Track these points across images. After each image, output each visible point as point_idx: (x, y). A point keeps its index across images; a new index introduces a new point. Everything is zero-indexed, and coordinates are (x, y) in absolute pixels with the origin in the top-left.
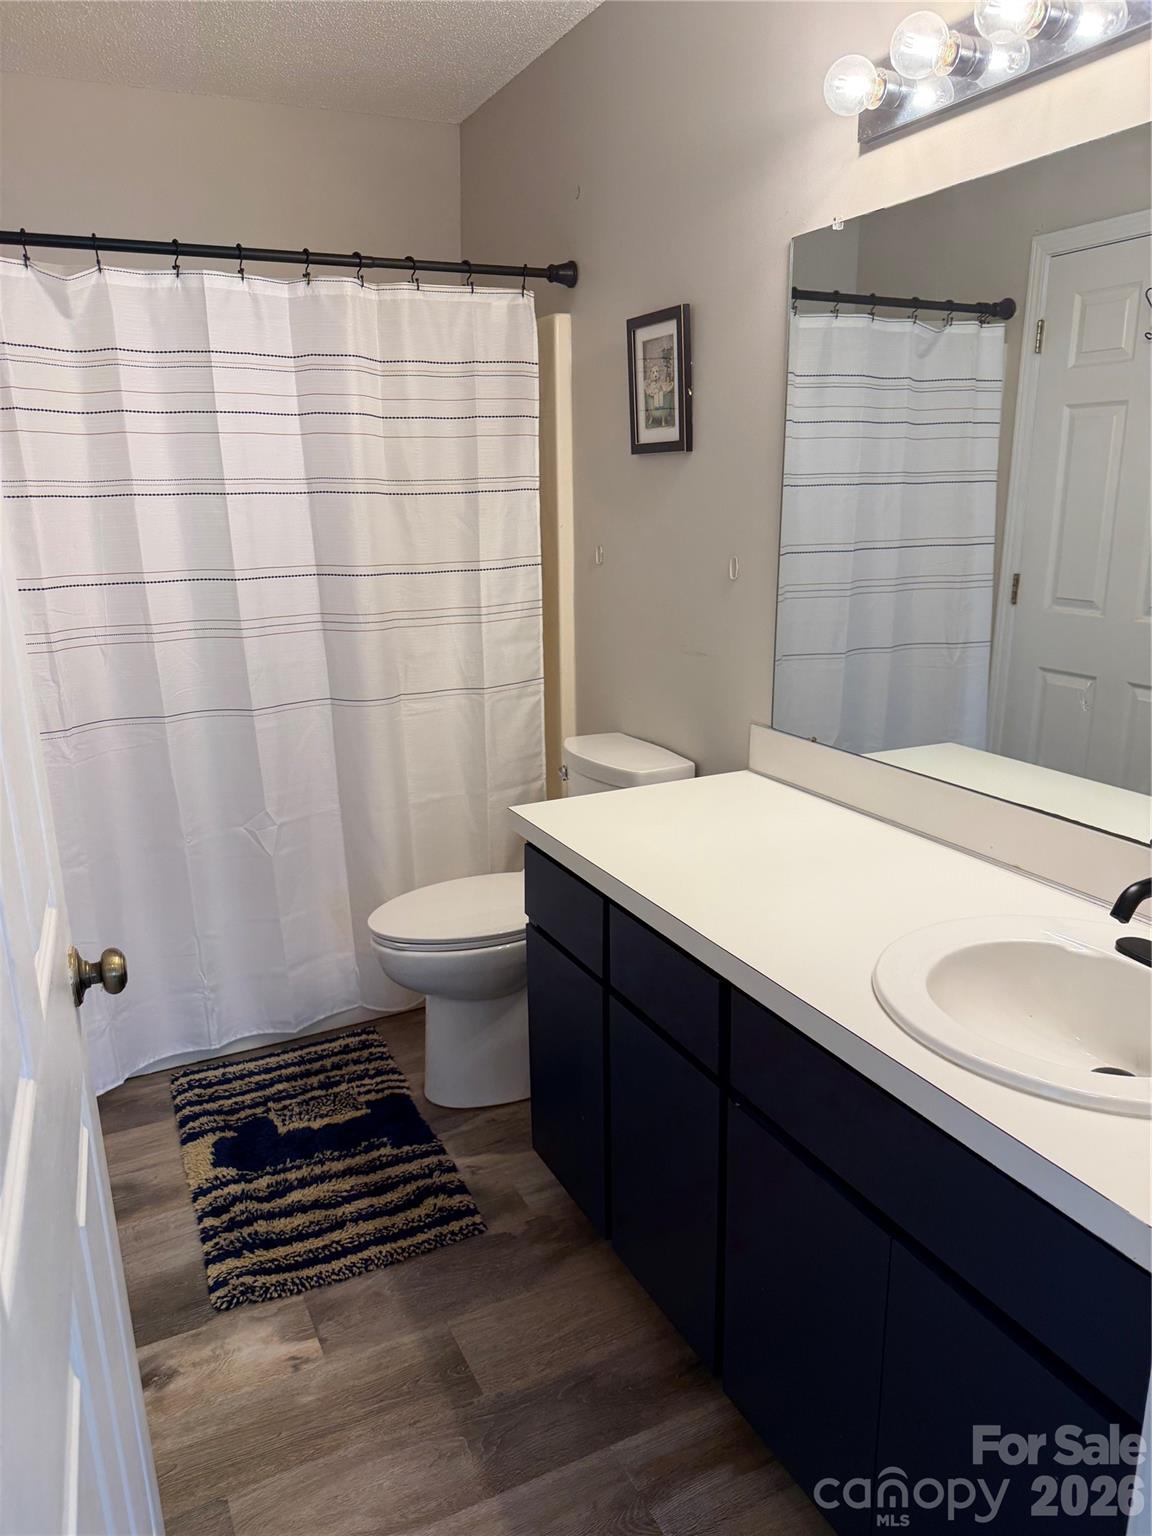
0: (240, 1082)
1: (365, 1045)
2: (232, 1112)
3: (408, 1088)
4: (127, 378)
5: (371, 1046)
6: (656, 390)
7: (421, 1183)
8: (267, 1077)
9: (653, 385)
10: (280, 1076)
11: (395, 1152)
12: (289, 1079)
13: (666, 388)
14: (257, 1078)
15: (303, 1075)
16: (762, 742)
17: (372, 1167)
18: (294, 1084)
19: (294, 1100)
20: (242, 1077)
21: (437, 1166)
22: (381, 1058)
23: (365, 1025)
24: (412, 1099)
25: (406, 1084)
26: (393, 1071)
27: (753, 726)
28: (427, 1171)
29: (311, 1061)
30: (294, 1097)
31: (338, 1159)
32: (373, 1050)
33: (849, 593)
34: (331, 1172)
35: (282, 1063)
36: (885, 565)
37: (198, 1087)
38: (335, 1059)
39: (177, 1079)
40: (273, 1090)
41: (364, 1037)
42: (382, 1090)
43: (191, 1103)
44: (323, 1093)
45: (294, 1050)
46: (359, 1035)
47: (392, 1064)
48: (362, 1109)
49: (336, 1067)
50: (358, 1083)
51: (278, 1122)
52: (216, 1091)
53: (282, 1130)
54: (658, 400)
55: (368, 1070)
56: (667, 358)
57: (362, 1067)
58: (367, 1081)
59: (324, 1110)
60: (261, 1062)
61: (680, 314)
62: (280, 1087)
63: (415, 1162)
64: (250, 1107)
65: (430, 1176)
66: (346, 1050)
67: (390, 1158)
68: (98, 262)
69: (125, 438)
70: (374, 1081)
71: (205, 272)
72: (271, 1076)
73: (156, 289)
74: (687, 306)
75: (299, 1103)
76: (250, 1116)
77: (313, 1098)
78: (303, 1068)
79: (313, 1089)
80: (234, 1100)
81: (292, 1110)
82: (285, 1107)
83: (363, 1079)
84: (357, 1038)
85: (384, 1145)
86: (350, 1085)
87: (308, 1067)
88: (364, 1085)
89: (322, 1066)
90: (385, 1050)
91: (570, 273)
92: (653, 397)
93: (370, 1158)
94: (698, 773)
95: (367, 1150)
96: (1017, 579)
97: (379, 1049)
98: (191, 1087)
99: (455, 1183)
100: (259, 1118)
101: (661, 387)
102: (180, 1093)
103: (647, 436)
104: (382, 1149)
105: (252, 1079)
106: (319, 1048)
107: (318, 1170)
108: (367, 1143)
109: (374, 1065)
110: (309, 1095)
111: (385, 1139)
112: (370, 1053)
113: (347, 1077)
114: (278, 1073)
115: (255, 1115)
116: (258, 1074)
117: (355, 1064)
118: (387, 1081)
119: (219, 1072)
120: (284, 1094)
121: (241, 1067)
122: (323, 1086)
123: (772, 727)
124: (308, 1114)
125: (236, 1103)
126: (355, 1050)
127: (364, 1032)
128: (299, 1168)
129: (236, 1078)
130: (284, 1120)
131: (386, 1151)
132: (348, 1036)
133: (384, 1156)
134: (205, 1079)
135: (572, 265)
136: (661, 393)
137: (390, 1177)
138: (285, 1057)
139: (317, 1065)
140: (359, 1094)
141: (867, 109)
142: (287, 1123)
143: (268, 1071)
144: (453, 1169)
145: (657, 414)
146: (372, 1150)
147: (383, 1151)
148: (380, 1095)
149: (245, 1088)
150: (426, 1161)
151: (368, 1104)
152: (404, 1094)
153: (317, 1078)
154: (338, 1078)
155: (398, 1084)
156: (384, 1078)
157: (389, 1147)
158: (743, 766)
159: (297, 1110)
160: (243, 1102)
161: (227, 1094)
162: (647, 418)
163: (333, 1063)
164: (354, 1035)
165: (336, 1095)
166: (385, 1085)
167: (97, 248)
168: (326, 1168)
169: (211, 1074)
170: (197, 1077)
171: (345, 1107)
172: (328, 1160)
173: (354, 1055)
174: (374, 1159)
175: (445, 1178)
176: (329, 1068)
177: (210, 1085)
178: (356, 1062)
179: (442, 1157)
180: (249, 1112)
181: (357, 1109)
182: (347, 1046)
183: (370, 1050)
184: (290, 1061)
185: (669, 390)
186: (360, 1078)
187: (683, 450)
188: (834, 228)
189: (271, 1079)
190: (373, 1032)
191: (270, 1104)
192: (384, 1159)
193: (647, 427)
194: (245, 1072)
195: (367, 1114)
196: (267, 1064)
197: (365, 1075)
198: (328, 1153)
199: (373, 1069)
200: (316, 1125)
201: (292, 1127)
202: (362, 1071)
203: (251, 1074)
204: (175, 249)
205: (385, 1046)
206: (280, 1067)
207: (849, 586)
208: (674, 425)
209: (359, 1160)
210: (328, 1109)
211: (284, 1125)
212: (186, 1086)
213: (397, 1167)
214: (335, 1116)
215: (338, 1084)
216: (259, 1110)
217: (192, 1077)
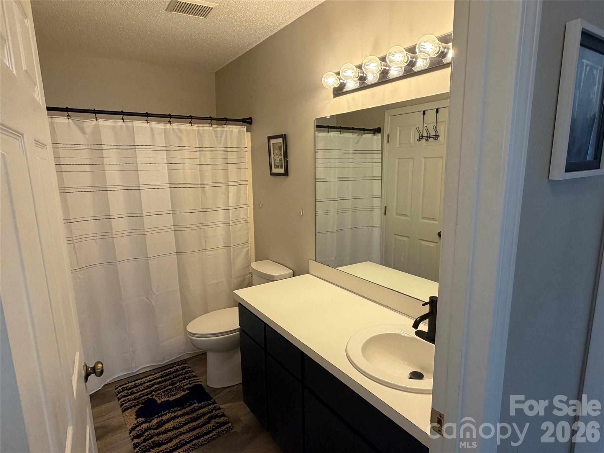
0: (141, 386)
1: (183, 368)
2: (139, 398)
3: (200, 382)
4: (105, 153)
5: (185, 369)
6: (277, 158)
7: (209, 415)
8: (151, 383)
9: (276, 156)
10: (155, 382)
11: (199, 405)
12: (159, 383)
13: (280, 157)
14: (147, 384)
15: (163, 381)
16: (313, 265)
17: (192, 412)
18: (161, 385)
19: (161, 391)
20: (141, 384)
21: (214, 408)
22: (190, 372)
23: (183, 361)
24: (202, 385)
25: (199, 380)
26: (195, 376)
27: (310, 260)
28: (211, 411)
29: (165, 376)
30: (162, 389)
31: (180, 410)
32: (187, 370)
33: (336, 213)
34: (178, 415)
35: (155, 378)
36: (348, 204)
37: (126, 390)
38: (174, 374)
39: (117, 388)
40: (153, 388)
41: (183, 365)
42: (192, 383)
43: (124, 396)
44: (172, 387)
45: (159, 373)
46: (181, 365)
47: (194, 374)
48: (186, 391)
49: (174, 377)
50: (183, 382)
51: (157, 399)
52: (133, 391)
53: (159, 402)
54: (278, 160)
55: (185, 377)
56: (280, 149)
57: (184, 376)
58: (186, 381)
59: (173, 393)
60: (148, 378)
61: (284, 137)
62: (156, 386)
63: (207, 407)
64: (146, 395)
65: (212, 412)
66: (177, 371)
67: (198, 407)
68: (96, 117)
69: (105, 173)
70: (188, 380)
71: (134, 121)
72: (152, 383)
73: (116, 126)
74: (285, 135)
75: (163, 392)
76: (146, 398)
77: (168, 389)
78: (163, 379)
79: (168, 386)
80: (139, 393)
81: (161, 394)
82: (159, 394)
83: (185, 380)
84: (180, 366)
85: (195, 403)
86: (180, 383)
87: (165, 378)
88: (185, 382)
89: (170, 377)
90: (190, 369)
91: (250, 121)
92: (276, 160)
93: (191, 408)
94: (294, 275)
95: (190, 406)
96: (386, 207)
97: (188, 369)
98: (123, 391)
99: (221, 413)
100: (150, 399)
101: (278, 157)
102: (119, 393)
103: (275, 170)
104: (195, 404)
105: (145, 385)
106: (167, 371)
107: (173, 415)
108: (189, 403)
109: (187, 375)
110: (167, 388)
111: (195, 401)
112: (186, 371)
113: (179, 380)
114: (154, 381)
115: (148, 398)
116: (147, 382)
117: (181, 376)
118: (193, 380)
119: (133, 383)
120: (158, 389)
121: (140, 380)
122: (171, 384)
123: (316, 261)
124: (167, 395)
125: (141, 394)
126: (180, 370)
127: (182, 364)
128: (166, 414)
129: (139, 385)
130: (159, 398)
131: (196, 405)
132: (177, 366)
133: (196, 407)
134: (128, 387)
135: (250, 118)
136: (278, 159)
137: (198, 414)
138: (156, 375)
139: (168, 377)
140: (184, 386)
141: (335, 87)
142: (160, 399)
143: (150, 381)
144: (219, 409)
145: (278, 164)
146: (191, 405)
147: (195, 405)
148: (191, 385)
149: (143, 388)
150: (210, 407)
151: (188, 389)
152: (200, 384)
153: (169, 382)
154: (176, 381)
155: (197, 381)
156: (192, 379)
157: (197, 403)
158: (308, 273)
159: (163, 394)
160: (143, 393)
161: (137, 391)
162: (275, 166)
163: (174, 376)
164: (179, 365)
165: (176, 387)
166: (193, 382)
167: (95, 113)
168: (176, 414)
169: (130, 384)
170: (125, 386)
171: (180, 391)
172: (176, 411)
173: (181, 372)
174: (192, 409)
175: (217, 412)
176: (172, 378)
177: (130, 389)
178: (182, 375)
179: (215, 405)
180: (145, 397)
181: (184, 391)
182: (177, 369)
183: (186, 370)
184: (158, 377)
185: (281, 158)
186: (184, 380)
187: (286, 176)
188: (327, 117)
189: (152, 384)
190: (185, 363)
191: (153, 393)
192: (196, 408)
193: (275, 168)
194: (142, 382)
195: (188, 393)
196: (150, 379)
197: (185, 379)
198: (176, 409)
199: (188, 376)
200: (171, 399)
201: (162, 400)
202: (184, 377)
203: (145, 383)
204: (123, 113)
205: (190, 368)
206: (154, 379)
207: (336, 211)
208: (283, 168)
209: (187, 410)
210: (174, 392)
211: (160, 400)
212: (121, 390)
213: (200, 410)
214: (177, 395)
215: (176, 383)
216: (149, 396)
217: (123, 386)
